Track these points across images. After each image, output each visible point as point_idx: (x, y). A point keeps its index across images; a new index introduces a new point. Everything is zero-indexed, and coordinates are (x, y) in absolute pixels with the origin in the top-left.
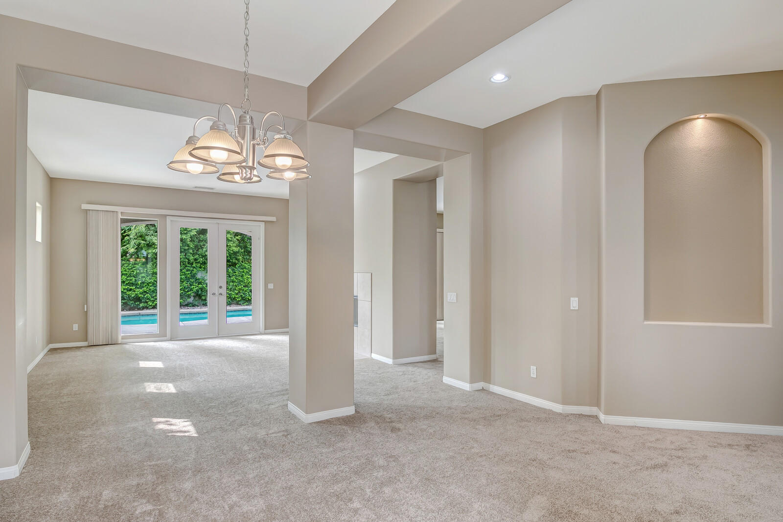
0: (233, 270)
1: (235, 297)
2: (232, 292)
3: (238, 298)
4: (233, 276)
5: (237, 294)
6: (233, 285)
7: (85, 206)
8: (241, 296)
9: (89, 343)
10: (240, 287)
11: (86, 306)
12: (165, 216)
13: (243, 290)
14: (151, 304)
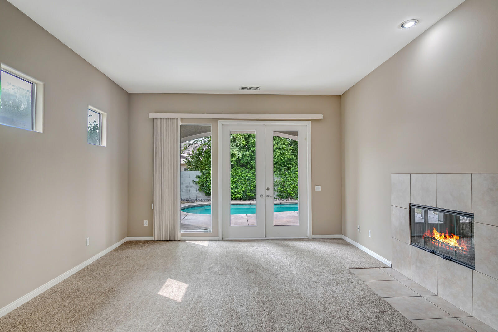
0: (289, 172)
1: (290, 193)
2: (288, 189)
3: (292, 194)
4: (289, 177)
5: (292, 191)
6: (289, 184)
7: (152, 115)
8: (295, 192)
9: (154, 238)
10: (294, 186)
11: (152, 204)
12: (217, 120)
13: (296, 188)
14: (234, 197)
